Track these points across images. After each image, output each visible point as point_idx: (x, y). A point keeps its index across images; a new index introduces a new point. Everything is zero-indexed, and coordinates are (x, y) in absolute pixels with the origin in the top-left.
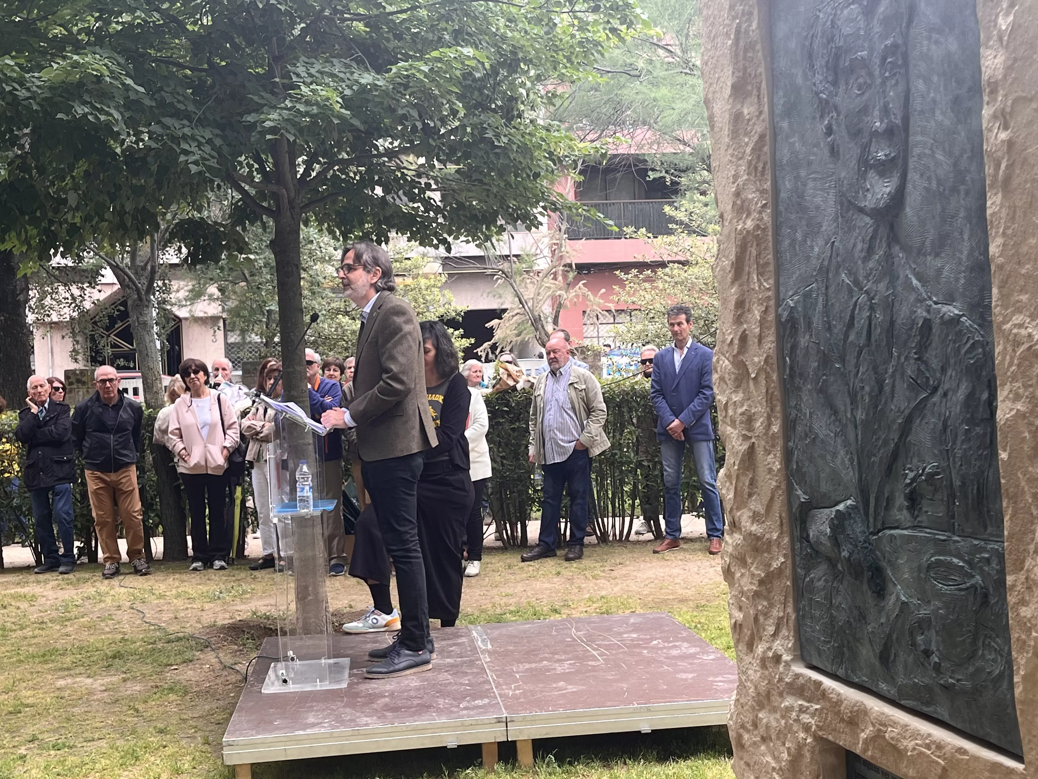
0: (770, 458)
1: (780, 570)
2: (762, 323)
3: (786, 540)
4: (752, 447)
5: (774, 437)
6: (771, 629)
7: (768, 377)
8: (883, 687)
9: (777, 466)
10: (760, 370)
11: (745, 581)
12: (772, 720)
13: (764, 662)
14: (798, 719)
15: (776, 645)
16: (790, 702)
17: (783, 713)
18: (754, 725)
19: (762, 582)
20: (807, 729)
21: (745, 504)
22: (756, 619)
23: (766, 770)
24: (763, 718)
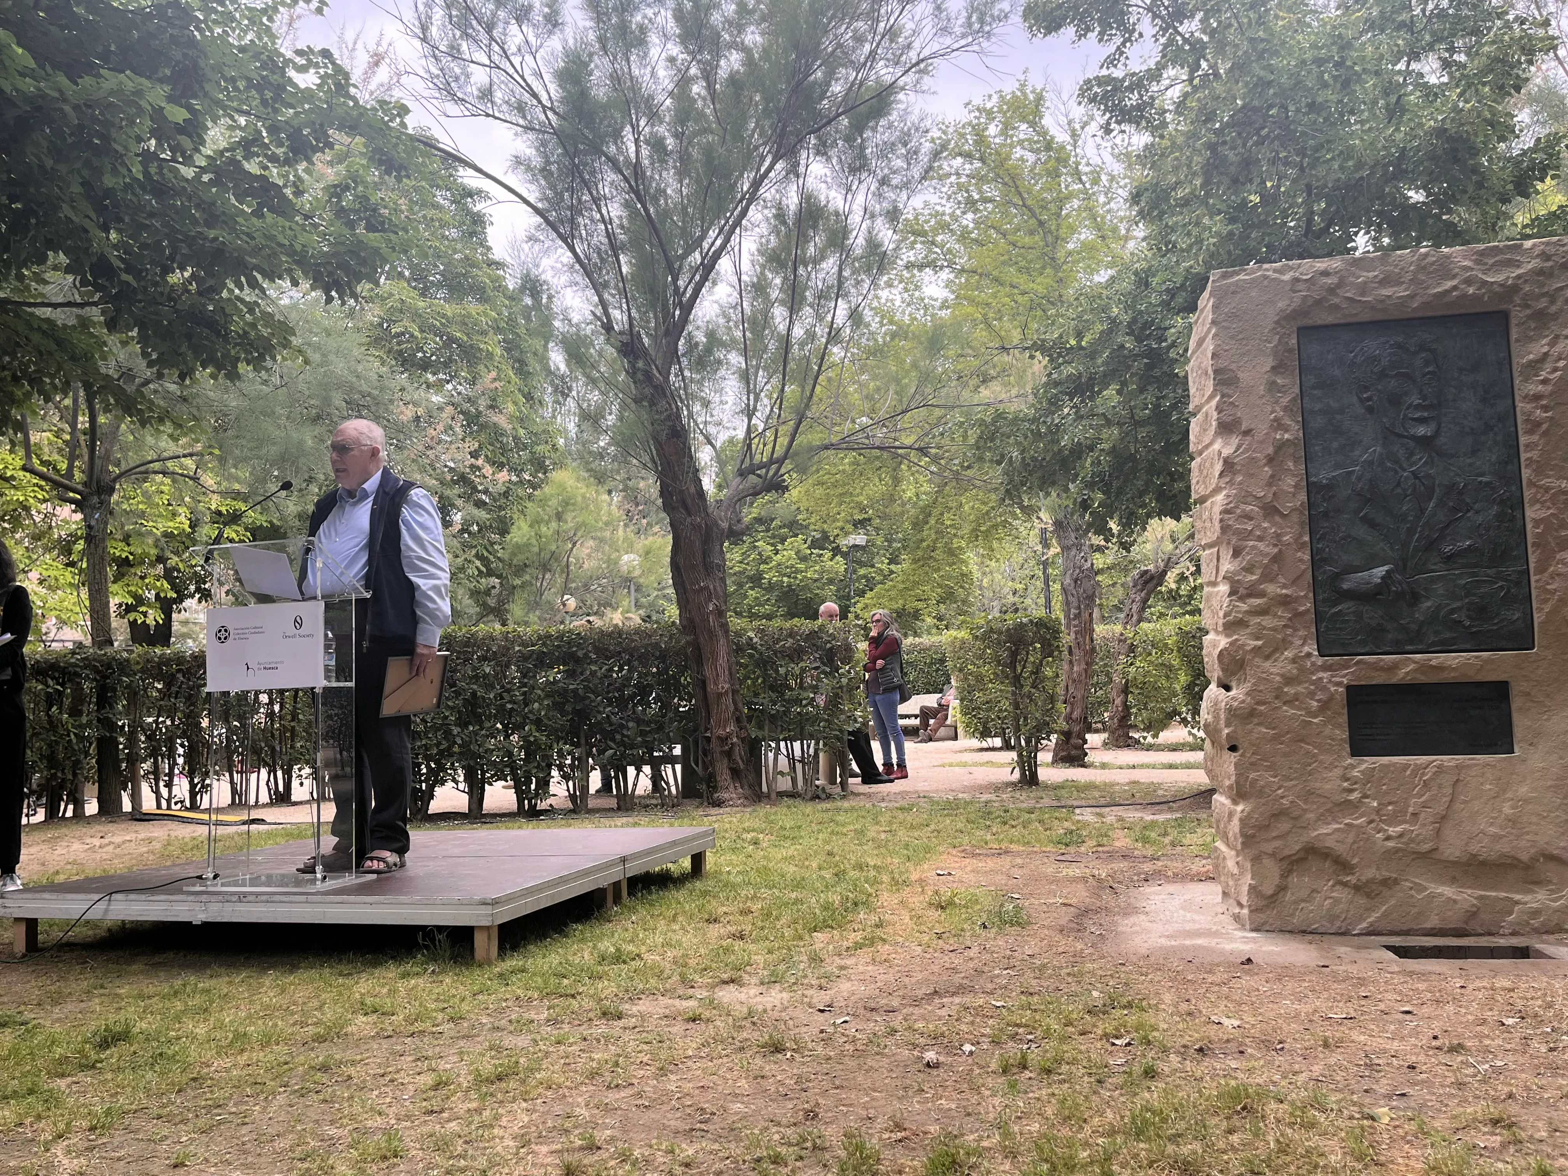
0: (1300, 554)
1: (1308, 611)
2: (1296, 486)
3: (1311, 595)
4: (1280, 550)
5: (1305, 543)
6: (1300, 642)
7: (1301, 513)
8: (1409, 648)
9: (1307, 557)
10: (1293, 510)
11: (1267, 621)
12: (1300, 689)
13: (1294, 661)
14: (1330, 681)
15: (1306, 649)
16: (1321, 674)
17: (1313, 683)
18: (1277, 697)
19: (1290, 619)
20: (1339, 684)
21: (1272, 580)
22: (1284, 640)
23: (1291, 718)
24: (1289, 690)
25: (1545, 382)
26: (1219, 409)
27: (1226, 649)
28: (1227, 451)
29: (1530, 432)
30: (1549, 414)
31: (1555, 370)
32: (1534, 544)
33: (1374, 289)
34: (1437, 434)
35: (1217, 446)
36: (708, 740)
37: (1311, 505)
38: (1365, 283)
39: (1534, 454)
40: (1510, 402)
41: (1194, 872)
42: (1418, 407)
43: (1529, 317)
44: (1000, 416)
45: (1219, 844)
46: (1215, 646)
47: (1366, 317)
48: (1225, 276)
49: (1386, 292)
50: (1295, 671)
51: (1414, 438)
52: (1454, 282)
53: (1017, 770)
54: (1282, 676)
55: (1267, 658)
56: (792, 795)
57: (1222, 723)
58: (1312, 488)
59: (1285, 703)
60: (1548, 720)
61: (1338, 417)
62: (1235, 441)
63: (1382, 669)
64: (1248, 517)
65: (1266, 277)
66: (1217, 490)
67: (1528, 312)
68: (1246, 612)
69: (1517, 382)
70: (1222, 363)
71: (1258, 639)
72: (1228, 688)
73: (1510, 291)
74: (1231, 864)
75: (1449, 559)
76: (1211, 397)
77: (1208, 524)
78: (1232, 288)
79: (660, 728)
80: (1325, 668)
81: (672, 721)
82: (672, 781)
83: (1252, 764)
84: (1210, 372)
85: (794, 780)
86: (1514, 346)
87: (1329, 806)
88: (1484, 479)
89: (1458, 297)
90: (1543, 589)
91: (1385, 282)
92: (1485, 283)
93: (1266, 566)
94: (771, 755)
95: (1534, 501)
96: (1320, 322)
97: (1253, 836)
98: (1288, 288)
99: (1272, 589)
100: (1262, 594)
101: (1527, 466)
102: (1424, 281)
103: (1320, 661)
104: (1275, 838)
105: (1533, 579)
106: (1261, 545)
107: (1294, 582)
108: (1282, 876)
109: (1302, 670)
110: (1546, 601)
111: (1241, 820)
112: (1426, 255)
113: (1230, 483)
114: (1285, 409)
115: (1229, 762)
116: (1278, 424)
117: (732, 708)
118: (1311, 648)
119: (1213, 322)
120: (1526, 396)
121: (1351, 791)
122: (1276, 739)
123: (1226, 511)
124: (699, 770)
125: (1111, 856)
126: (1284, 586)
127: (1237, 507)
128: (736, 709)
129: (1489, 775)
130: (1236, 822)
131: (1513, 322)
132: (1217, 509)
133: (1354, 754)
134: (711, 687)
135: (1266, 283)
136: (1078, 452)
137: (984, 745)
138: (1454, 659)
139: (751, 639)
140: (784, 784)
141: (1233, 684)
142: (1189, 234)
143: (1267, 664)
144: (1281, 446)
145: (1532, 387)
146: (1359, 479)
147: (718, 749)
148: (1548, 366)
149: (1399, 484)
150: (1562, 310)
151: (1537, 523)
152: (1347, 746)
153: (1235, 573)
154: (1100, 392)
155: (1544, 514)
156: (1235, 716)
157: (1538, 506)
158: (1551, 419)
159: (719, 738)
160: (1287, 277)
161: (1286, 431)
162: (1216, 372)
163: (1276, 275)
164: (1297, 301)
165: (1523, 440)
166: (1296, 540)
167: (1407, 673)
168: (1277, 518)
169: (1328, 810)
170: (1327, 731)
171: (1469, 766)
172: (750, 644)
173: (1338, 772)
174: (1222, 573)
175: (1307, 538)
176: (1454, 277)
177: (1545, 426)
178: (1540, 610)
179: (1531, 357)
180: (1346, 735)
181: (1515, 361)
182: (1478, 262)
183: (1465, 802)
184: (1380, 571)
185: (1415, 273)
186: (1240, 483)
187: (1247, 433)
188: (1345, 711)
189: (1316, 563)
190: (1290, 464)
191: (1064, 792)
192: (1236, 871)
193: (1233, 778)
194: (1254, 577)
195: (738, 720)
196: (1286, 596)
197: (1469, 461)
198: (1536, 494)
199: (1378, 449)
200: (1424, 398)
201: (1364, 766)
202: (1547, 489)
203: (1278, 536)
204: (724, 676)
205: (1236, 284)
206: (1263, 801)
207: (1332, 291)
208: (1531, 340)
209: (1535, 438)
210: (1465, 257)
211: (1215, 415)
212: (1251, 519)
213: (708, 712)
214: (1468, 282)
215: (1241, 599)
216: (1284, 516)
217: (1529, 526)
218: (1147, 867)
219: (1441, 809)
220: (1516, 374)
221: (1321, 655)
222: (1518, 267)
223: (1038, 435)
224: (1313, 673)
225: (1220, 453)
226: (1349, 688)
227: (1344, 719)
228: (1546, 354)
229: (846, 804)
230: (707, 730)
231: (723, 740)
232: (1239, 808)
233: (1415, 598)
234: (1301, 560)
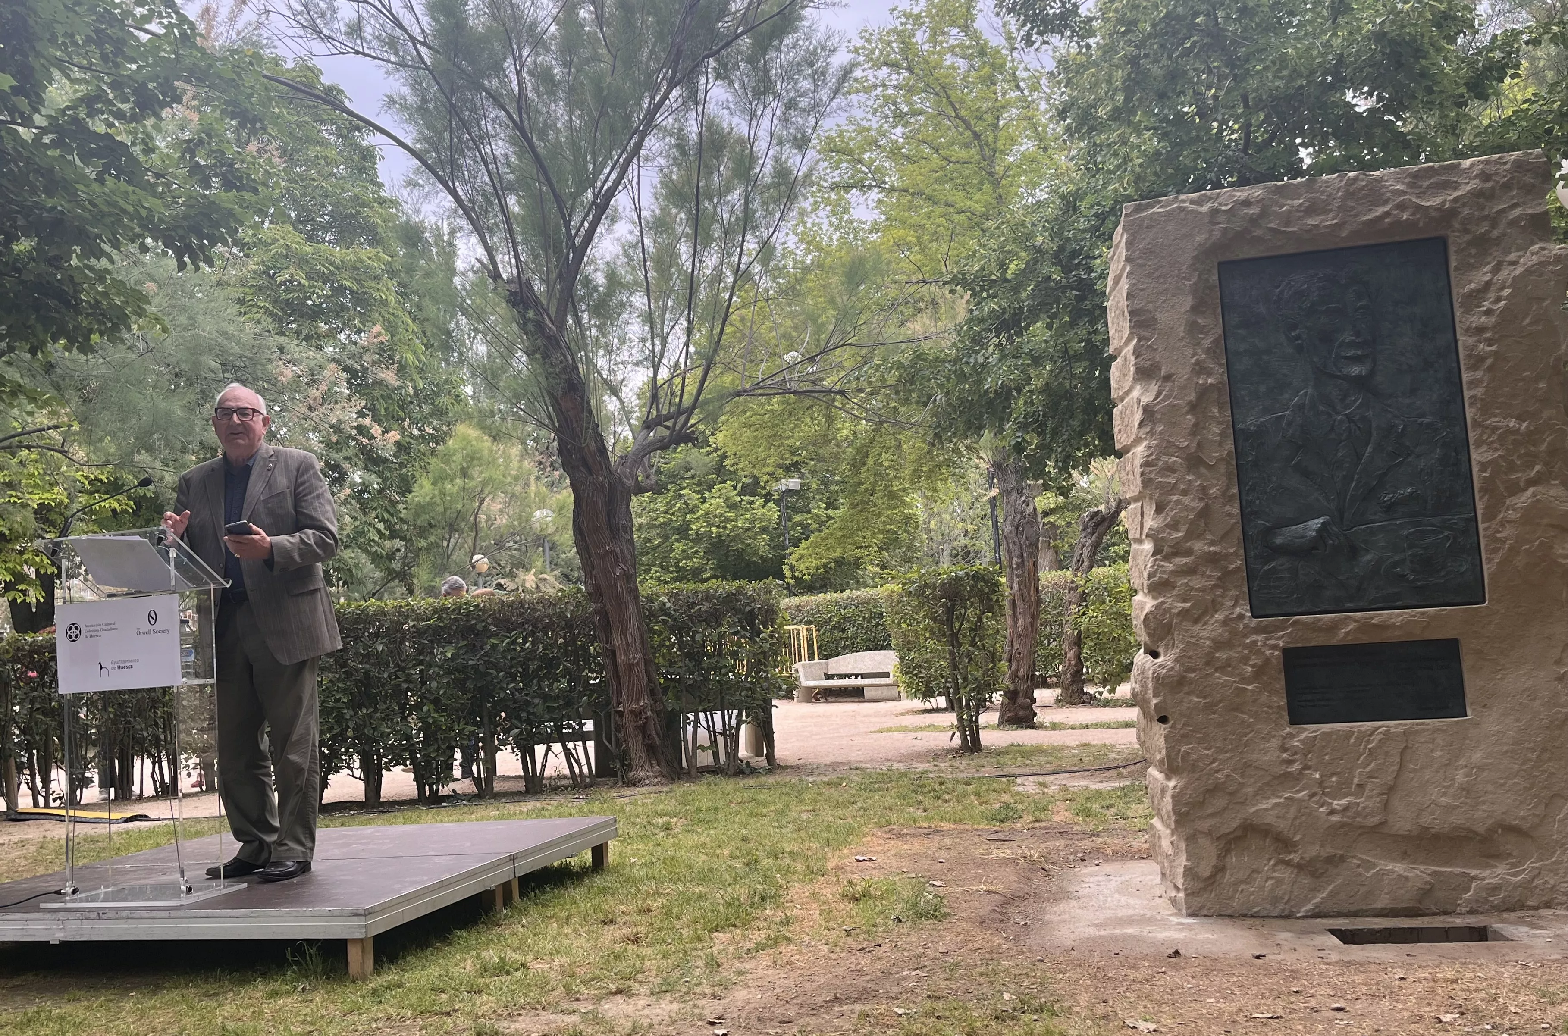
0: (1227, 508)
1: (1238, 569)
2: (1222, 434)
3: (1242, 551)
4: (1207, 505)
5: (1233, 495)
6: (1231, 604)
7: (1228, 463)
8: (1349, 605)
9: (1236, 511)
10: (1220, 460)
11: (1197, 582)
12: (1233, 654)
13: (1225, 622)
14: (1265, 645)
15: (1238, 610)
16: (1254, 637)
17: (1246, 646)
18: (1208, 663)
19: (1219, 578)
20: (1274, 647)
21: (1200, 537)
22: (1213, 601)
23: (1224, 685)
24: (1222, 655)
25: (1488, 312)
26: (1137, 353)
27: (1151, 613)
28: (1146, 399)
29: (1473, 368)
30: (1493, 348)
31: (1498, 299)
32: (1481, 489)
33: (1299, 218)
34: (1372, 373)
35: (1135, 394)
36: (621, 714)
37: (1238, 454)
38: (1289, 212)
39: (1479, 392)
40: (1450, 335)
41: (1135, 849)
42: (1352, 345)
43: (1469, 243)
44: (919, 357)
45: (1156, 821)
46: (1142, 608)
47: (1290, 249)
48: (1138, 209)
49: (1311, 221)
50: (1226, 634)
51: (1347, 378)
52: (1386, 208)
53: (958, 734)
54: (1213, 640)
55: (1196, 621)
56: (715, 770)
57: (1150, 693)
58: (1238, 435)
59: (1216, 670)
60: (1502, 679)
61: (1265, 358)
62: (1154, 387)
63: (1320, 630)
64: (1170, 469)
65: (1183, 209)
66: (1138, 441)
67: (1468, 237)
68: (1172, 572)
69: (1458, 314)
70: (1138, 304)
71: (1185, 601)
72: (1155, 655)
73: (1447, 215)
74: (1165, 844)
75: (1390, 508)
76: (1129, 341)
77: (1131, 477)
78: (1146, 222)
79: (568, 704)
80: (1258, 630)
81: (581, 695)
82: (583, 761)
83: (1183, 736)
84: (1127, 314)
85: (716, 755)
86: (1453, 274)
87: (1269, 778)
88: (1425, 420)
89: (1391, 224)
90: (1493, 539)
91: (1311, 210)
92: (1420, 207)
93: (1192, 522)
94: (690, 729)
95: (1479, 443)
96: (1242, 256)
97: (1187, 814)
98: (1207, 220)
99: (1199, 546)
100: (1189, 553)
101: (1471, 405)
102: (1353, 208)
103: (1254, 623)
104: (1212, 815)
105: (1481, 526)
106: (1187, 500)
107: (1224, 537)
108: (1219, 856)
109: (1234, 633)
110: (1496, 551)
111: (1173, 797)
112: (1355, 179)
113: (1151, 433)
114: (1208, 351)
115: (1159, 732)
116: (1200, 369)
117: (645, 679)
118: (1243, 609)
119: (1128, 260)
120: (1467, 330)
121: (1290, 762)
122: (1209, 708)
123: (1146, 464)
124: (612, 747)
125: (1047, 833)
126: (1212, 543)
127: (1158, 459)
128: (650, 680)
129: (1439, 741)
130: (1168, 799)
131: (1452, 249)
132: (1138, 462)
133: (1293, 722)
134: (621, 659)
135: (1182, 215)
136: (1004, 395)
137: (928, 706)
138: (1397, 616)
139: (664, 604)
140: (705, 759)
141: (1161, 650)
142: (1115, 154)
143: (1196, 628)
144: (1204, 392)
145: (1474, 319)
146: (1289, 424)
147: (632, 724)
148: (1492, 296)
149: (1332, 429)
150: (1505, 235)
151: (1484, 467)
152: (1285, 714)
153: (1159, 530)
154: (1027, 327)
155: (1489, 456)
156: (1162, 684)
157: (1484, 448)
158: (1496, 352)
159: (631, 712)
160: (1205, 209)
161: (1209, 374)
162: (1131, 313)
163: (1193, 207)
164: (1217, 234)
165: (1466, 377)
166: (1224, 494)
167: (1347, 633)
168: (1203, 470)
169: (1268, 784)
170: (1264, 698)
171: (1417, 732)
172: (663, 609)
173: (1275, 742)
174: (1146, 530)
175: (1235, 491)
176: (1386, 202)
177: (1489, 361)
178: (1489, 560)
179: (1473, 286)
180: (1283, 702)
181: (1455, 291)
182: (1411, 185)
183: (1415, 771)
184: (1316, 523)
185: (1344, 198)
186: (1161, 433)
187: (1168, 378)
188: (1282, 676)
189: (1245, 516)
190: (1215, 410)
191: (1006, 759)
192: (1170, 852)
193: (1164, 752)
194: (1180, 534)
195: (652, 693)
196: (1215, 553)
197: (1407, 401)
198: (1481, 435)
199: (1310, 391)
200: (1357, 334)
201: (1304, 735)
202: (1494, 429)
203: (1204, 489)
204: (635, 644)
205: (1151, 217)
206: (1196, 776)
207: (1254, 221)
208: (1473, 267)
209: (1479, 374)
210: (1397, 180)
211: (1132, 359)
212: (1174, 471)
213: (619, 684)
214: (1401, 207)
215: (1167, 558)
216: (1210, 468)
217: (1475, 470)
218: (1085, 845)
219: (1389, 779)
220: (1456, 305)
221: (1254, 616)
222: (1456, 189)
223: (962, 377)
224: (1246, 636)
225: (1139, 400)
226: (1286, 652)
227: (1280, 684)
228: (1488, 284)
229: (771, 780)
230: (619, 703)
231: (637, 714)
232: (1172, 784)
233: (1354, 552)
234: (1229, 515)
